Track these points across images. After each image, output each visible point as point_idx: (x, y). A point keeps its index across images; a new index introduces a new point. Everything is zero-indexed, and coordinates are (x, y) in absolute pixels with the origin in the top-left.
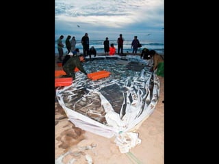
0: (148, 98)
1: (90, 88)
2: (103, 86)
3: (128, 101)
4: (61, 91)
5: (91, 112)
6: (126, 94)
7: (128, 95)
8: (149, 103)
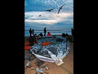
0: (65, 51)
1: (43, 48)
2: (48, 47)
3: (58, 52)
4: (32, 49)
5: (45, 55)
6: (57, 50)
7: (58, 50)
8: (65, 52)
